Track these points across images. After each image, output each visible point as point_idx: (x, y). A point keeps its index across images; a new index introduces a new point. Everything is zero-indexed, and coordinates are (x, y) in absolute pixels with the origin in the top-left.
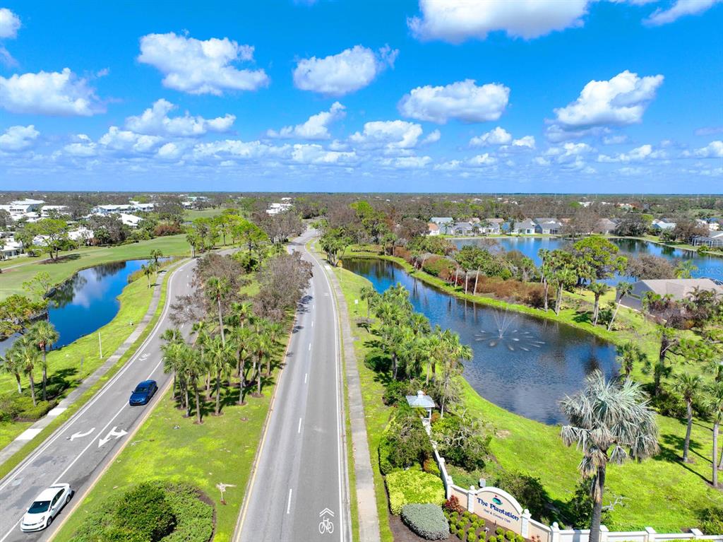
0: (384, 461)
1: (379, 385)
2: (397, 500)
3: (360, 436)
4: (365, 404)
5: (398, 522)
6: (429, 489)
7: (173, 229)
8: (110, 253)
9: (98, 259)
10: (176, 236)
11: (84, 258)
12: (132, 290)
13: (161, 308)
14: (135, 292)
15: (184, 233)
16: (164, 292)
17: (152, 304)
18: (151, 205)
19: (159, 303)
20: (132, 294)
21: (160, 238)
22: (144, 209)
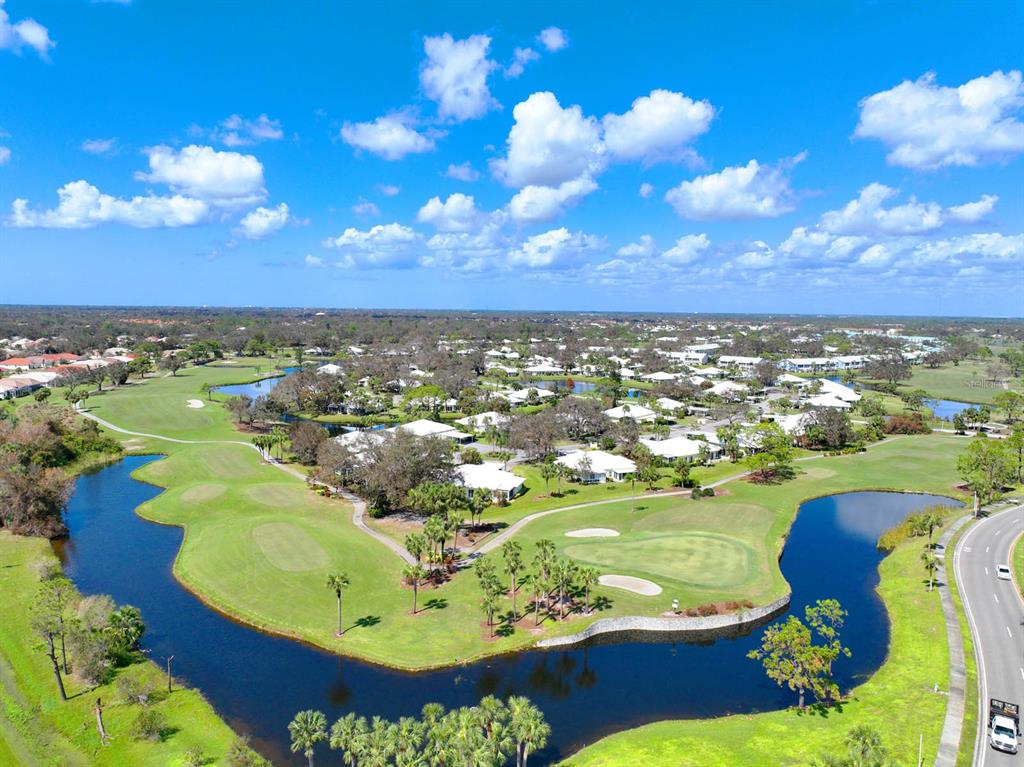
7: (912, 426)
8: (833, 473)
9: (819, 483)
10: (916, 436)
11: (800, 477)
12: (899, 580)
13: (970, 654)
14: (906, 589)
15: (930, 432)
16: (961, 609)
17: (952, 640)
18: (858, 358)
19: (962, 639)
20: (901, 595)
21: (891, 439)
22: (847, 364)
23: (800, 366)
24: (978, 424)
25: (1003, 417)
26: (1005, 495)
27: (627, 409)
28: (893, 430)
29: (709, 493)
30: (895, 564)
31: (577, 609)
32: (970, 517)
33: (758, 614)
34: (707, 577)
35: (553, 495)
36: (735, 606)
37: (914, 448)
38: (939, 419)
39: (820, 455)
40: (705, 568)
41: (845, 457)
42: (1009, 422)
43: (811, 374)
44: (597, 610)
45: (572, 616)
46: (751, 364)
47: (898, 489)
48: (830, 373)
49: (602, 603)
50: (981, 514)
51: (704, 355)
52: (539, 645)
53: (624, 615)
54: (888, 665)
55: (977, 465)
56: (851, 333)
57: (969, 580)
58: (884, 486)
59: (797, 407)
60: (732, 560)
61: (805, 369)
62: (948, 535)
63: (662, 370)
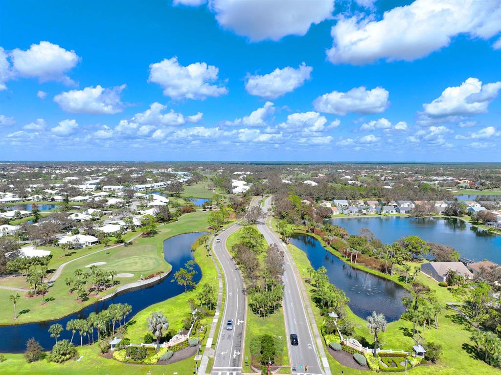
0: (323, 332)
1: (318, 308)
2: (328, 342)
3: (315, 325)
4: (314, 315)
5: (328, 347)
6: (336, 339)
7: (189, 210)
8: (170, 230)
9: (167, 234)
10: (191, 213)
11: (159, 233)
12: (200, 257)
13: (221, 269)
14: (202, 259)
15: (195, 211)
16: (217, 260)
17: (216, 267)
18: (162, 183)
19: (218, 267)
20: (202, 260)
21: (184, 215)
22: (158, 186)
23: (140, 188)
24: (209, 206)
25: (216, 203)
26: (221, 228)
27: (77, 215)
28: (184, 212)
29: (131, 243)
30: (198, 253)
31: (109, 286)
32: (214, 236)
33: (165, 274)
34: (145, 268)
35: (66, 255)
36: (159, 273)
37: (192, 217)
38: (197, 206)
39: (163, 224)
40: (144, 266)
41: (171, 224)
42: (217, 205)
43: (145, 192)
44: (115, 285)
45: (108, 289)
46: (119, 189)
47: (191, 232)
48: (153, 191)
49: (116, 283)
50: (216, 235)
51: (95, 186)
52: (100, 300)
53: (125, 284)
54: (203, 277)
55: (213, 220)
56: (155, 171)
57: (217, 253)
58: (187, 232)
59: (147, 207)
60: (151, 262)
61: (142, 190)
62: (210, 242)
63: (79, 195)
